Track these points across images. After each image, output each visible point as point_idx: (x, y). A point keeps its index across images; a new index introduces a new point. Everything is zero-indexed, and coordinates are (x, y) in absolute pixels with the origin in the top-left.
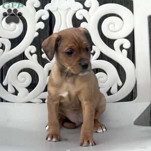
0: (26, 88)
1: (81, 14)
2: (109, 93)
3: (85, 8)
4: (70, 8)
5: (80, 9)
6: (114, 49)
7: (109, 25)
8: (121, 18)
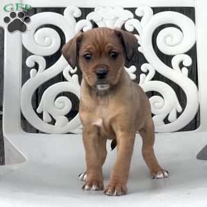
0: (66, 116)
1: (132, 25)
2: (166, 121)
3: (136, 17)
4: (117, 18)
5: (129, 19)
6: (172, 68)
7: (166, 37)
8: (180, 30)
